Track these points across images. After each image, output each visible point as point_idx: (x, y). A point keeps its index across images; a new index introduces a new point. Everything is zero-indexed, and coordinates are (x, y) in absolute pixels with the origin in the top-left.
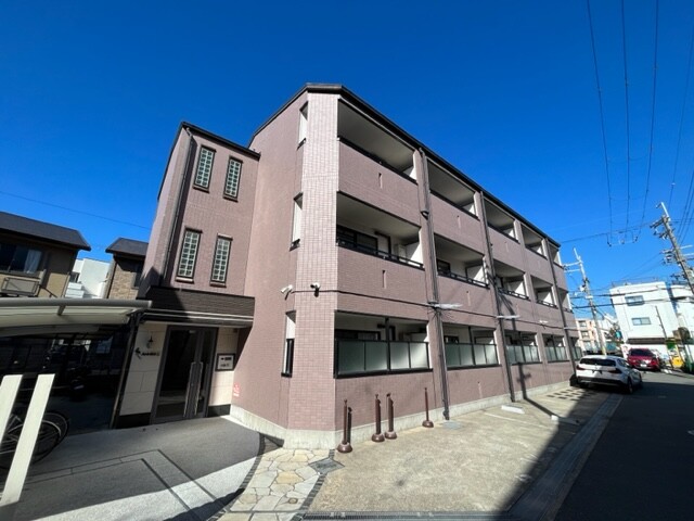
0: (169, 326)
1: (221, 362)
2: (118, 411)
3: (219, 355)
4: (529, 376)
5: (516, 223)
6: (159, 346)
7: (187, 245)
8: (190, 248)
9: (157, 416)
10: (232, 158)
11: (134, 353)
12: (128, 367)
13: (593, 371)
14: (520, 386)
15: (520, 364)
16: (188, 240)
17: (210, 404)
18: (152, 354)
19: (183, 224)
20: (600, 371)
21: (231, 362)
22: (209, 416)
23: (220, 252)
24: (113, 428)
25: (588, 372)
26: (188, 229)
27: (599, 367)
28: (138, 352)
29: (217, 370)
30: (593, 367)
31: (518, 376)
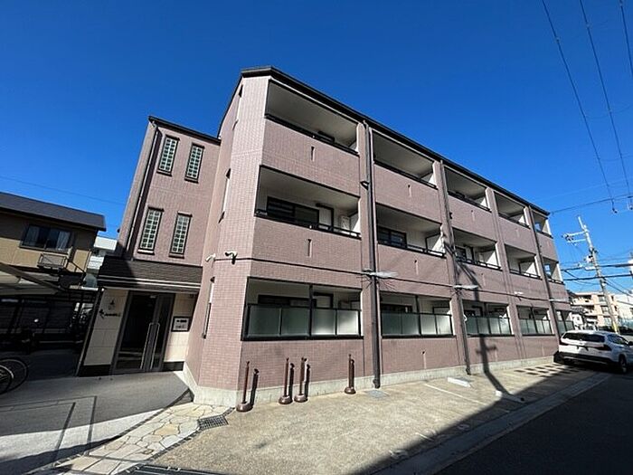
0: (130, 291)
1: (176, 324)
2: (83, 362)
3: (175, 317)
4: (494, 348)
5: (489, 192)
6: (121, 309)
7: (150, 222)
8: (152, 224)
9: (117, 368)
10: (194, 144)
11: (98, 315)
12: (93, 325)
13: (578, 347)
14: (480, 358)
15: (482, 336)
16: (150, 218)
17: (165, 361)
18: (114, 315)
19: (147, 204)
20: (586, 347)
21: (187, 324)
22: (163, 371)
23: (180, 227)
24: (78, 376)
25: (572, 347)
26: (150, 208)
27: (584, 343)
28: (101, 312)
29: (172, 331)
30: (577, 342)
31: (479, 347)
